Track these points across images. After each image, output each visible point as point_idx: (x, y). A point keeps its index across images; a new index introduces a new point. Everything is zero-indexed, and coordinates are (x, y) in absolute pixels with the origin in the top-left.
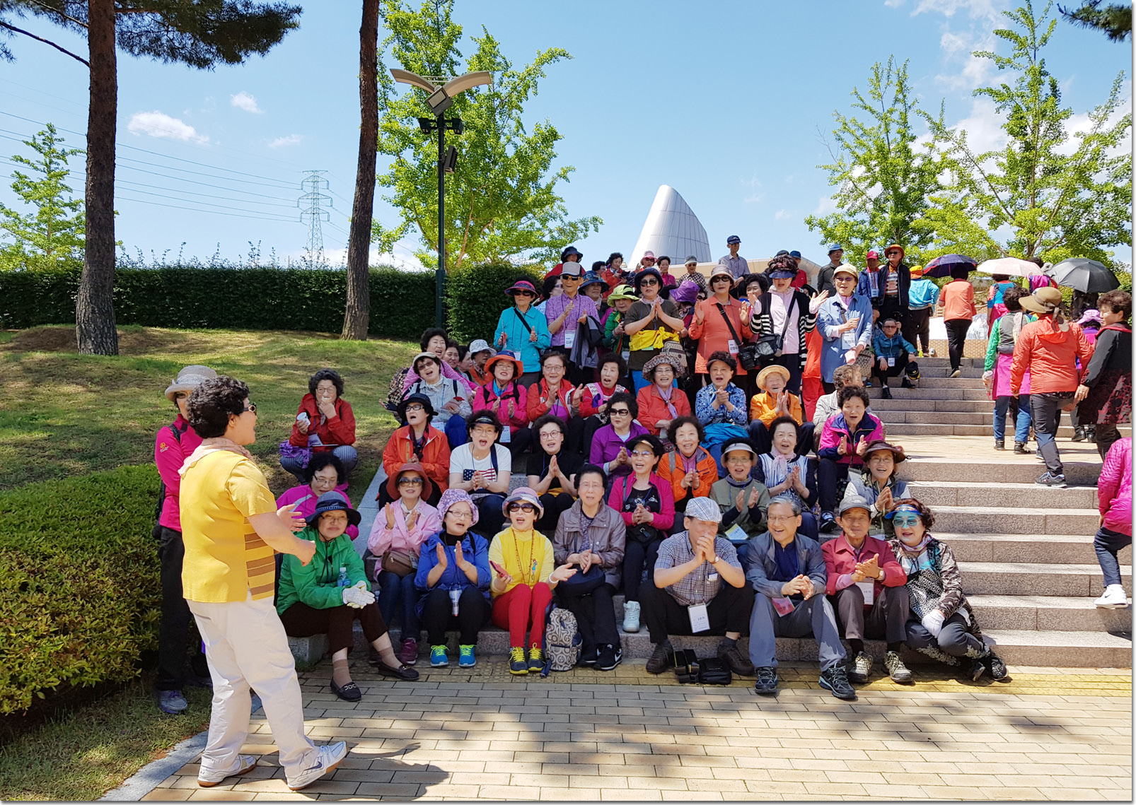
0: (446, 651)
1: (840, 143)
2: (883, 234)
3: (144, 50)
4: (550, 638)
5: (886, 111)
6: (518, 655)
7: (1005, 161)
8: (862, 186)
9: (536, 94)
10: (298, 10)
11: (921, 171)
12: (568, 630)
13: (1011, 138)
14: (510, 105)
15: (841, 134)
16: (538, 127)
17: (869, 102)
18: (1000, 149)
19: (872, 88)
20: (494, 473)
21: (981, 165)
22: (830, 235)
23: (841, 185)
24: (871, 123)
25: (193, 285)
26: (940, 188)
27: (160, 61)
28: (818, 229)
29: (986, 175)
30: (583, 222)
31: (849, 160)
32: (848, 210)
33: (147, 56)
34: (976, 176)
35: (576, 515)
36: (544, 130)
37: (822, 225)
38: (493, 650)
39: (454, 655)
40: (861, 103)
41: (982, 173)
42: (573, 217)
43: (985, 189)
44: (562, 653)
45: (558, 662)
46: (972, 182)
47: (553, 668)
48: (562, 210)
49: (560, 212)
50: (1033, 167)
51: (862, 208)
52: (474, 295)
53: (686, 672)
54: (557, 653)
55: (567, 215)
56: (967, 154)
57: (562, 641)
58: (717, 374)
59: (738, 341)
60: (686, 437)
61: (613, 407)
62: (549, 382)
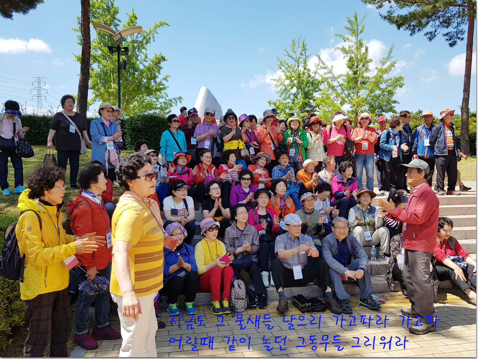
0: (177, 306)
1: (280, 70)
2: (299, 108)
4: (234, 294)
5: (297, 58)
6: (217, 305)
7: (345, 78)
8: (289, 88)
9: (154, 41)
12: (243, 290)
13: (348, 70)
14: (141, 45)
16: (156, 55)
17: (291, 54)
18: (345, 73)
19: (292, 48)
20: (186, 211)
21: (338, 80)
23: (280, 87)
24: (291, 62)
26: (320, 90)
29: (340, 84)
30: (175, 99)
31: (284, 77)
32: (283, 98)
34: (335, 84)
35: (234, 229)
36: (159, 56)
37: (274, 103)
38: (199, 303)
39: (183, 308)
40: (288, 54)
41: (338, 83)
42: (171, 97)
43: (339, 90)
44: (240, 302)
45: (239, 307)
46: (333, 87)
47: (237, 311)
48: (165, 94)
49: (164, 95)
50: (357, 81)
51: (289, 97)
52: (139, 128)
53: (305, 307)
54: (238, 303)
55: (168, 96)
56: (333, 75)
57: (240, 296)
58: (284, 160)
59: (274, 144)
60: (282, 187)
61: (243, 177)
62: (206, 164)
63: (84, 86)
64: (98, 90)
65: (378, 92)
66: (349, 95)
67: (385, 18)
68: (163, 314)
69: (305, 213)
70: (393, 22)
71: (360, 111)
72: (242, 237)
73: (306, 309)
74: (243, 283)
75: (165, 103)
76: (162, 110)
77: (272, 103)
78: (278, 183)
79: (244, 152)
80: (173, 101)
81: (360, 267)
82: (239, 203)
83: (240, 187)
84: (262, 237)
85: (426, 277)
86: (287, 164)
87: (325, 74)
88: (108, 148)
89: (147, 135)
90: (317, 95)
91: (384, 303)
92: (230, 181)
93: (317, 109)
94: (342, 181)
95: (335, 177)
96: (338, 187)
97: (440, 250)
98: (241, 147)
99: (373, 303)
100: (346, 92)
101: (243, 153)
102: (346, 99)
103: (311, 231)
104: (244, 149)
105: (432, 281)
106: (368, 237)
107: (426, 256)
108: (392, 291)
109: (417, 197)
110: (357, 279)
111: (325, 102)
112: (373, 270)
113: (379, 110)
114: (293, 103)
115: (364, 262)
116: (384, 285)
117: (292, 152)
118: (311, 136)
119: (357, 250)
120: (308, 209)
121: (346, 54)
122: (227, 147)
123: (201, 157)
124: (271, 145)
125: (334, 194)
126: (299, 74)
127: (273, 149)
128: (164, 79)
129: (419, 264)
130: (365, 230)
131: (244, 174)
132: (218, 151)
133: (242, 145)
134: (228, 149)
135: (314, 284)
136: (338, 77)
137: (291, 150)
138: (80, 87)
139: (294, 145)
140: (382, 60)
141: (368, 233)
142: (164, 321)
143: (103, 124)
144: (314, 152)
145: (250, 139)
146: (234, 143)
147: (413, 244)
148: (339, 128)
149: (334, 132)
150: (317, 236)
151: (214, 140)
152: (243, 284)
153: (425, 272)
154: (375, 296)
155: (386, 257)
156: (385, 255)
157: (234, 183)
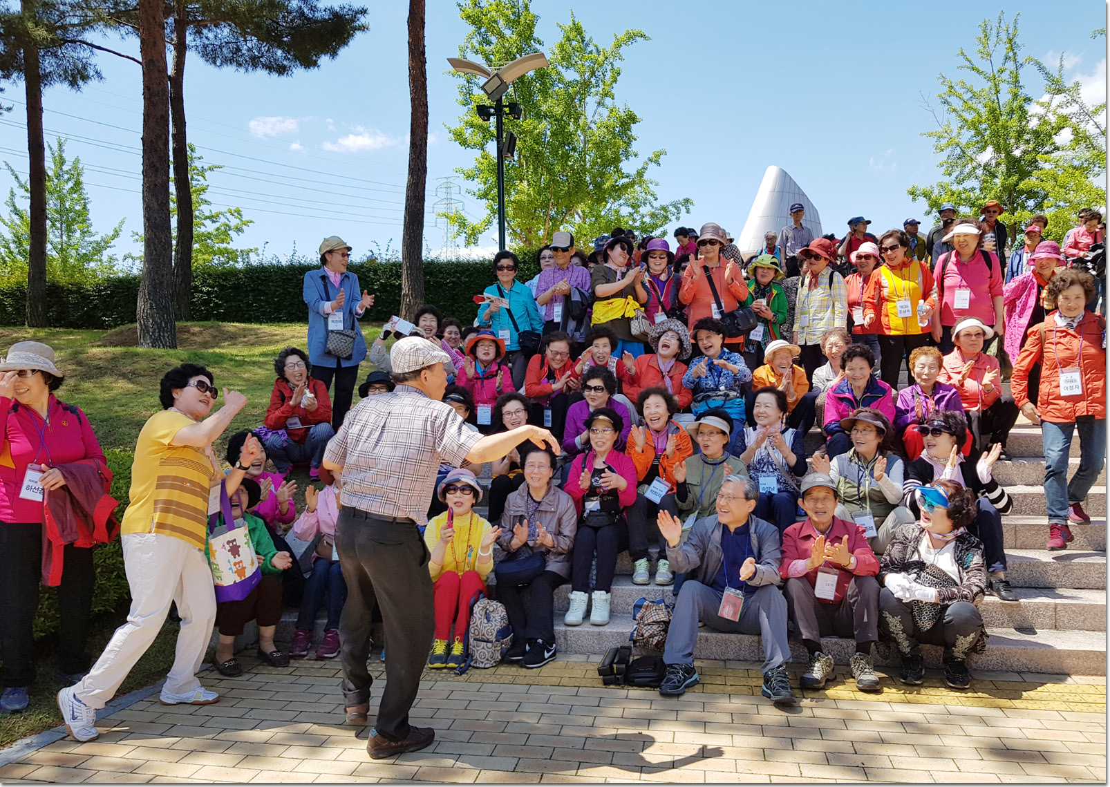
1: (946, 107)
3: (226, 61)
5: (995, 71)
6: (440, 648)
8: (969, 152)
10: (364, 12)
11: (1036, 133)
12: (494, 623)
15: (948, 98)
17: (977, 62)
19: (981, 48)
22: (934, 204)
23: (947, 152)
24: (981, 85)
25: (272, 281)
27: (242, 70)
28: (921, 199)
30: (675, 205)
31: (955, 124)
32: (957, 178)
33: (230, 67)
35: (523, 498)
36: (623, 114)
37: (926, 195)
40: (968, 64)
41: (1098, 127)
42: (663, 201)
44: (483, 648)
45: (479, 658)
47: (474, 665)
51: (971, 175)
53: (610, 672)
54: (479, 648)
56: (1081, 107)
57: (483, 635)
60: (652, 410)
61: (588, 383)
73: (613, 677)
75: (653, 216)
77: (919, 192)
79: (638, 324)
80: (672, 209)
83: (585, 406)
94: (846, 394)
96: (837, 409)
98: (631, 314)
103: (710, 505)
104: (638, 317)
128: (651, 160)
136: (1095, 112)
141: (868, 521)
146: (615, 305)
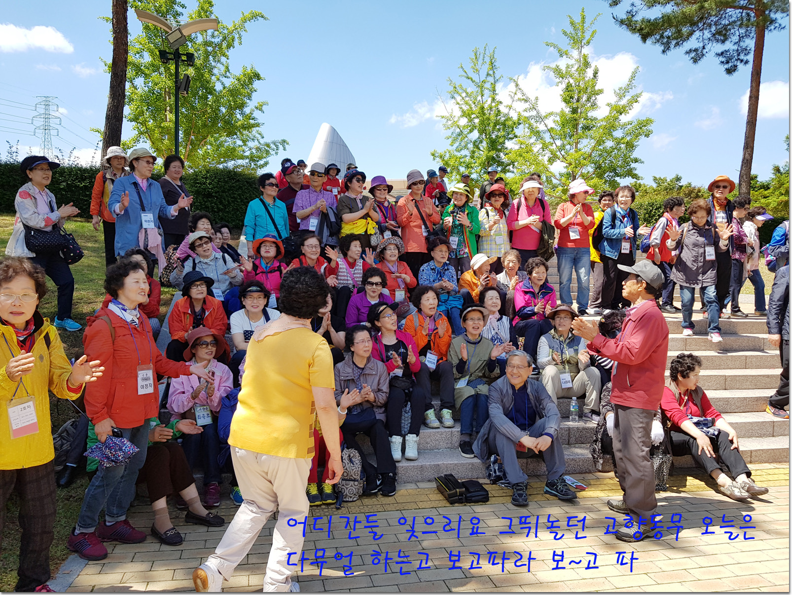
1: (453, 101)
2: (480, 165)
5: (481, 82)
6: (313, 489)
7: (558, 118)
8: (465, 132)
9: (241, 44)
12: (356, 466)
13: (564, 104)
14: (218, 50)
15: (453, 94)
16: (245, 68)
17: (471, 74)
18: (558, 110)
19: (472, 65)
21: (547, 121)
23: (452, 130)
24: (472, 89)
26: (516, 136)
28: (438, 159)
29: (549, 128)
30: (274, 143)
31: (459, 113)
32: (457, 148)
34: (541, 127)
35: (350, 366)
36: (249, 71)
37: (440, 156)
40: (465, 74)
41: (546, 126)
42: (268, 139)
43: (547, 137)
44: (352, 486)
45: (348, 494)
46: (538, 132)
47: (345, 500)
48: (259, 134)
49: (257, 135)
50: (577, 125)
51: (466, 147)
52: (208, 191)
53: (455, 495)
54: (347, 487)
55: (263, 138)
56: (538, 113)
57: (352, 476)
58: (441, 254)
59: (426, 227)
60: (431, 301)
61: (369, 280)
62: (310, 258)
63: (115, 117)
64: (144, 123)
65: (609, 144)
66: (563, 146)
67: (622, 22)
68: (223, 503)
69: (468, 342)
70: (635, 29)
71: (579, 173)
72: (362, 379)
73: (457, 498)
74: (357, 454)
75: (258, 149)
76: (254, 161)
77: (437, 155)
78: (424, 294)
79: (375, 238)
80: (273, 146)
81: (546, 431)
82: (361, 323)
83: (364, 296)
84: (393, 381)
85: (644, 451)
86: (445, 260)
87: (525, 110)
88: (145, 225)
89: (221, 203)
90: (509, 144)
91: (583, 489)
92: (350, 286)
93: (511, 167)
94: (531, 290)
95: (521, 284)
96: (525, 299)
97: (679, 407)
98: (371, 231)
99: (564, 490)
100: (559, 143)
101: (374, 241)
102: (558, 153)
103: (475, 372)
104: (375, 234)
105: (661, 456)
106: (566, 382)
107: (645, 417)
108: (600, 471)
109: (634, 322)
110: (540, 452)
111: (524, 157)
112: (572, 436)
113: (611, 174)
114: (472, 157)
115: (552, 426)
116: (587, 460)
117: (454, 240)
118: (488, 215)
119: (545, 404)
120: (472, 334)
121: (561, 79)
122: (346, 230)
123: (302, 247)
124: (421, 228)
125: (518, 311)
126: (482, 108)
127: (425, 234)
128: (257, 108)
129: (634, 429)
130: (561, 371)
131: (372, 276)
132: (331, 235)
133: (372, 229)
134: (348, 232)
135: (475, 456)
136: (546, 117)
137: (451, 238)
138: (108, 118)
139: (456, 230)
140: (618, 92)
141: (567, 376)
142: (223, 514)
143: (135, 184)
144: (491, 241)
145: (386, 218)
146: (359, 224)
147: (627, 396)
148: (531, 203)
149: (523, 210)
150: (485, 380)
151: (324, 217)
152: (357, 457)
153: (643, 442)
154: (571, 478)
155: (594, 417)
156: (593, 412)
157: (356, 290)
